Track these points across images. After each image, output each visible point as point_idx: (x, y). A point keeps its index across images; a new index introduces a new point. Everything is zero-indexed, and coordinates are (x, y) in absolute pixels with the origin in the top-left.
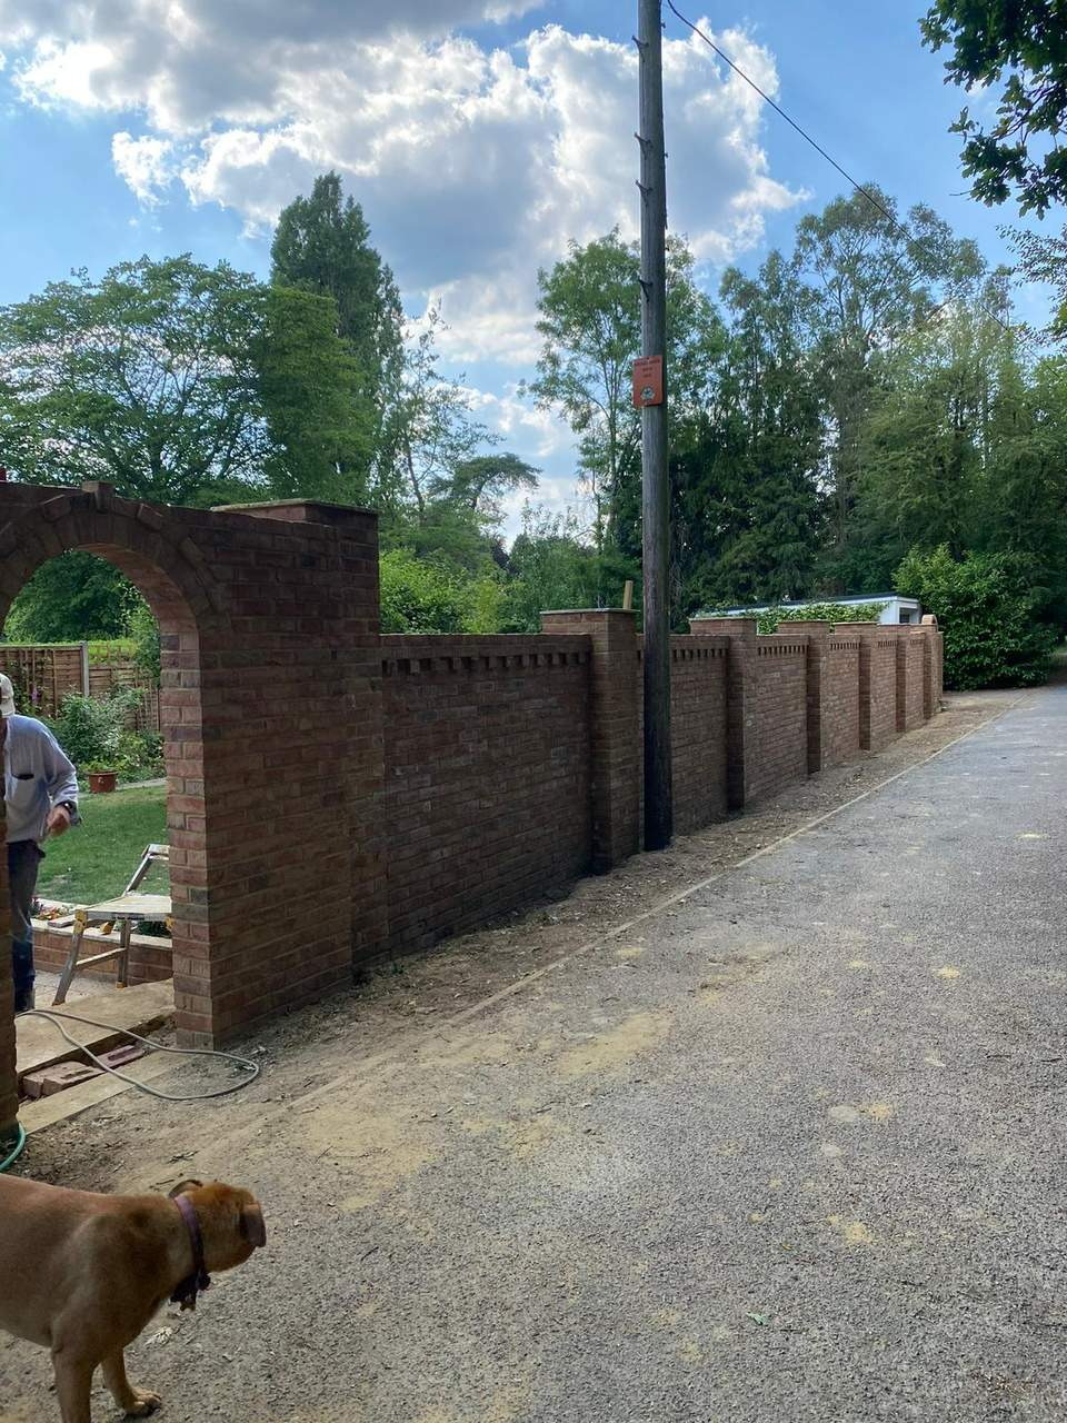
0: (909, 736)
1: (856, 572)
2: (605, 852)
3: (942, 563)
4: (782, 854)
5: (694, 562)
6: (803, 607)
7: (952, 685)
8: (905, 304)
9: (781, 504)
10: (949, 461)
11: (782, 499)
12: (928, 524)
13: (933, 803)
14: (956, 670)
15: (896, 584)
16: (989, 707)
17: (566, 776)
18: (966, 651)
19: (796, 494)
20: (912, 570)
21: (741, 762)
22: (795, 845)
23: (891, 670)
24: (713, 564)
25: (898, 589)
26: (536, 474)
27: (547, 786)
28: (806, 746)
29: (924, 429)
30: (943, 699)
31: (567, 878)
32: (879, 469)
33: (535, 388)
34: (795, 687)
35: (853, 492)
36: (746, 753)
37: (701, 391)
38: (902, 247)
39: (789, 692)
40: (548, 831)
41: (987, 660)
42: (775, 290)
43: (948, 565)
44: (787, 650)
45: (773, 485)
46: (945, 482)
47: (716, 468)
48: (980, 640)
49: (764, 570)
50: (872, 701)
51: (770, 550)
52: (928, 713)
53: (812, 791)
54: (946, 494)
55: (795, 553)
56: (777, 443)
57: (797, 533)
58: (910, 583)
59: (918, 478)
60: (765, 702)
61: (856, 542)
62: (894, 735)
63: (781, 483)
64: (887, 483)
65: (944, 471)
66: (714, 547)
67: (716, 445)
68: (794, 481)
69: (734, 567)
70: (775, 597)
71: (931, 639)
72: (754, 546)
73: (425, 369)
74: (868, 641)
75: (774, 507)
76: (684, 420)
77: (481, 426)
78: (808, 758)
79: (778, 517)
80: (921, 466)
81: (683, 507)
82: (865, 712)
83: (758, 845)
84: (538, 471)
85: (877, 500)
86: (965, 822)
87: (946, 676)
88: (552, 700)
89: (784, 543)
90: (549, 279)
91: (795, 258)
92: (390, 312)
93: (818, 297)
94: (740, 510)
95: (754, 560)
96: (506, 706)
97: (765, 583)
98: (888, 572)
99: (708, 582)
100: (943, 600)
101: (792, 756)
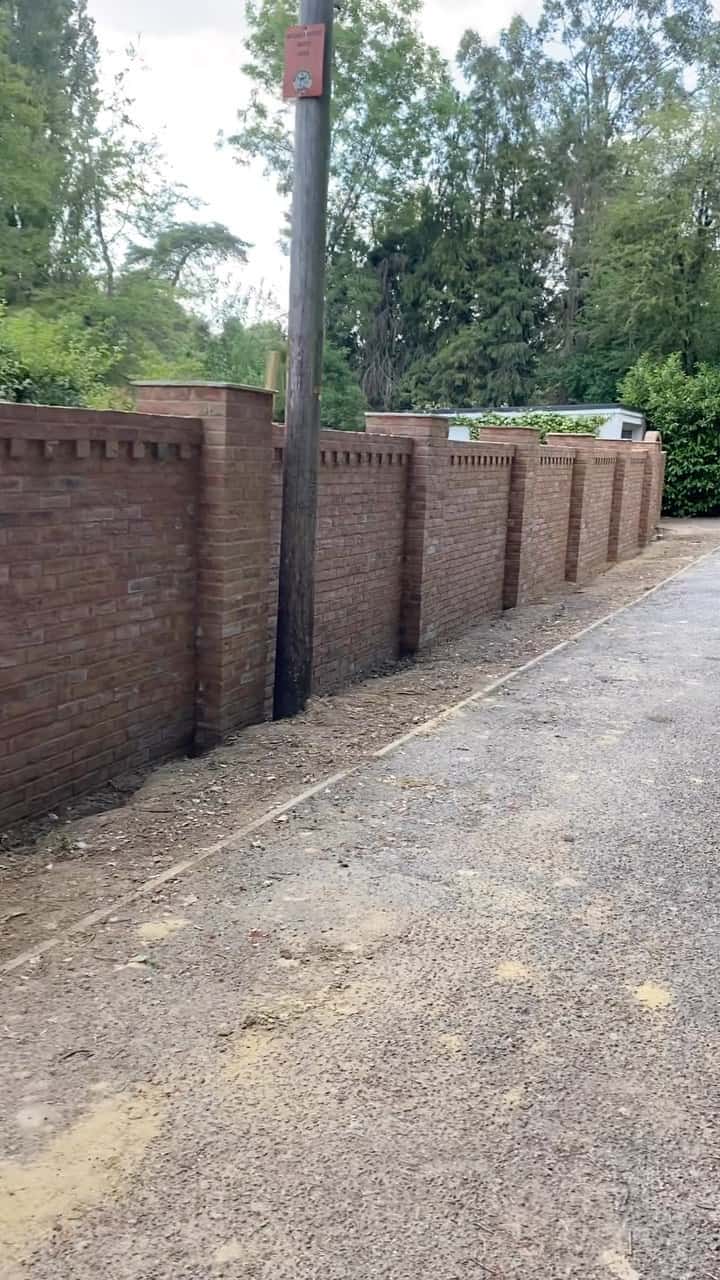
0: (622, 567)
1: (579, 380)
2: (210, 720)
3: (672, 375)
4: (442, 734)
5: (408, 356)
6: (520, 415)
7: (671, 510)
8: (656, 86)
9: (504, 298)
10: (688, 260)
11: (506, 293)
12: (661, 330)
13: (642, 660)
14: (676, 496)
15: (620, 395)
16: (708, 537)
17: (155, 618)
18: (689, 474)
19: (523, 287)
20: (640, 381)
21: (418, 598)
22: (464, 720)
23: (607, 492)
24: (428, 361)
25: (622, 401)
26: (245, 248)
27: (120, 633)
28: (502, 576)
29: (666, 221)
30: (660, 526)
31: (151, 759)
32: (613, 264)
33: (234, 140)
34: (496, 506)
35: (584, 289)
36: (424, 588)
37: (425, 161)
38: (657, 22)
39: (486, 512)
40: (118, 696)
41: (711, 486)
42: (517, 60)
43: (679, 377)
44: (487, 461)
45: (498, 275)
46: (683, 284)
47: (437, 251)
48: (705, 464)
49: (483, 372)
50: (583, 526)
51: (489, 350)
52: (642, 541)
53: (503, 634)
54: (682, 298)
55: (517, 354)
56: (504, 228)
57: (520, 331)
58: (635, 396)
59: (656, 277)
60: (456, 524)
61: (581, 347)
62: (605, 565)
63: (507, 274)
64: (621, 281)
65: (682, 271)
66: (430, 341)
67: (439, 225)
68: (521, 272)
69: (450, 366)
70: (492, 404)
71: (653, 459)
72: (473, 343)
73: (119, 113)
74: (584, 456)
75: (498, 301)
76: (406, 194)
77: (181, 185)
78: (504, 592)
79: (501, 312)
80: (657, 264)
81: (399, 294)
82: (574, 539)
83: (416, 719)
84: (249, 246)
85: (606, 300)
86: (681, 693)
87: (665, 501)
88: (134, 510)
89: (505, 342)
90: (257, 13)
91: (541, 24)
92: (84, 44)
93: (563, 73)
94: (460, 302)
95: (472, 360)
96: (46, 515)
97: (482, 387)
98: (614, 382)
99: (420, 382)
100: (669, 416)
101: (484, 589)
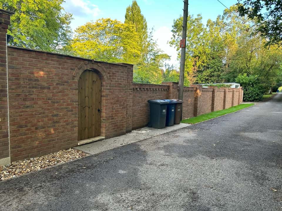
1: (229, 78)
11: (215, 64)
19: (218, 63)
23: (231, 96)
25: (236, 82)
26: (170, 57)
28: (211, 108)
34: (210, 98)
44: (208, 91)
49: (211, 77)
57: (218, 70)
69: (205, 76)
71: (240, 91)
72: (209, 72)
73: (151, 38)
74: (226, 90)
79: (214, 67)
89: (215, 72)
95: (209, 75)
96: (154, 97)
101: (208, 110)
